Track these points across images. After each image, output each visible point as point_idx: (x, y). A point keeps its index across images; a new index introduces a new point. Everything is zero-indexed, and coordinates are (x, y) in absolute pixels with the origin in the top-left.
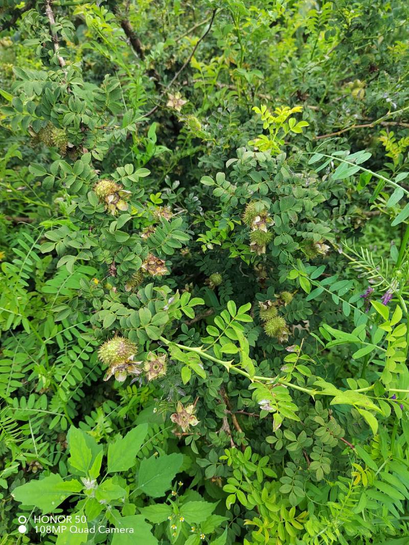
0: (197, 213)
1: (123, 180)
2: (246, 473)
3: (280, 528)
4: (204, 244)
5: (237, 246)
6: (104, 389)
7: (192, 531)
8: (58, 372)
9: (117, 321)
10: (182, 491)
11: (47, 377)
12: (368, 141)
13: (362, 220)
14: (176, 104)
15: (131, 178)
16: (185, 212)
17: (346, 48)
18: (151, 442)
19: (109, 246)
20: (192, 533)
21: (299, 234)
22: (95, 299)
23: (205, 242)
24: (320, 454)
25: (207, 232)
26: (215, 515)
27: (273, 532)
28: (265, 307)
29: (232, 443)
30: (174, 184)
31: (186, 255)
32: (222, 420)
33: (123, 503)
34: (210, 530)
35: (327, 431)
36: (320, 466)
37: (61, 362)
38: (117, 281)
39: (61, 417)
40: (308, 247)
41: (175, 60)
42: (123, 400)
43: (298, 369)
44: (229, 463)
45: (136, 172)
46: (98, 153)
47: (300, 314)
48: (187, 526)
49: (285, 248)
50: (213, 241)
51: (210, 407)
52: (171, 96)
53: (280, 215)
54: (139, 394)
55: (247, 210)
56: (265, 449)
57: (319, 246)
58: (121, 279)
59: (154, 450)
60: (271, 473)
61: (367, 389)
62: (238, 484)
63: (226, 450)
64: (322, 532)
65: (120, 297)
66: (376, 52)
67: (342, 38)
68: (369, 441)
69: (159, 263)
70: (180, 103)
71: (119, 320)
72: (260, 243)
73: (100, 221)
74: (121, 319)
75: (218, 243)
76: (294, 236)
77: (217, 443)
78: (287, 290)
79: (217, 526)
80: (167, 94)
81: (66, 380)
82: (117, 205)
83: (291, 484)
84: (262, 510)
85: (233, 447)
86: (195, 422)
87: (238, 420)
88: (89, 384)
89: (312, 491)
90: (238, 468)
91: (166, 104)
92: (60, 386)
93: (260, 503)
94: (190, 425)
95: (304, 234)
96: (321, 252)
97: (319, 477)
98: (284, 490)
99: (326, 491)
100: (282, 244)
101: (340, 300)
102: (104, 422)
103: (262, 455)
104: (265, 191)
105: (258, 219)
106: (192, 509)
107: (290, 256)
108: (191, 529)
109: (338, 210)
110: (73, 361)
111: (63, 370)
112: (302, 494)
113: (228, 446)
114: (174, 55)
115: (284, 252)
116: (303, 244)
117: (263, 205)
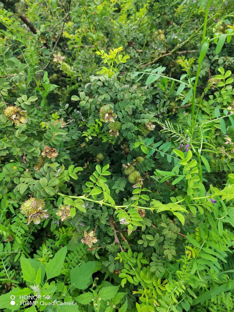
0: (81, 120)
1: (22, 105)
2: (131, 265)
3: (154, 292)
4: (87, 137)
5: (106, 135)
6: (47, 233)
7: (108, 305)
8: (13, 227)
9: (28, 189)
10: (99, 283)
11: (6, 231)
12: (173, 64)
13: (175, 109)
14: (59, 59)
15: (27, 103)
16: (73, 121)
17: (151, 13)
18: (77, 258)
19: (19, 145)
20: (108, 306)
21: (137, 121)
22: (15, 178)
23: (87, 136)
24: (169, 245)
25: (88, 130)
26: (119, 293)
27: (150, 295)
28: (127, 167)
29: (122, 249)
30: (66, 106)
31: (84, 147)
32: (114, 236)
33: (64, 297)
34: (118, 302)
35: (169, 230)
36: (170, 252)
37: (15, 222)
38: (28, 165)
39: (21, 253)
40: (143, 128)
41: (57, 36)
42: (57, 237)
43: (141, 197)
44: (121, 261)
45: (29, 99)
46: (4, 92)
47: (147, 168)
48: (104, 303)
49: (129, 130)
50: (92, 135)
51: (104, 230)
52: (55, 55)
53: (121, 111)
54: (67, 231)
55: (101, 111)
56: (140, 248)
57: (148, 126)
58: (30, 163)
59: (79, 262)
60: (145, 262)
61: (181, 201)
62: (127, 272)
63: (118, 254)
64: (175, 289)
65: (31, 174)
66: (169, 13)
67: (148, 9)
68: (194, 232)
69: (53, 151)
70: (61, 58)
71: (29, 188)
72: (115, 130)
73: (11, 131)
74: (31, 187)
75: (95, 135)
76: (134, 123)
77: (112, 251)
78: (140, 156)
79: (121, 299)
80: (53, 55)
81: (19, 231)
82: (20, 120)
83: (156, 266)
84: (142, 284)
85: (123, 251)
86: (95, 241)
87: (124, 235)
88: (36, 232)
89: (170, 268)
90: (127, 263)
91: (53, 60)
92: (16, 235)
93: (141, 280)
94: (93, 243)
95: (139, 121)
96: (151, 129)
97: (170, 258)
98: (153, 269)
99: (177, 265)
100: (127, 128)
101: (165, 154)
102: (48, 251)
103: (139, 252)
104: (109, 98)
105: (107, 115)
106: (105, 292)
107: (133, 134)
108: (107, 304)
109: (160, 105)
110: (21, 219)
111: (16, 226)
112: (163, 270)
113: (120, 251)
114: (57, 33)
115: (129, 133)
116: (140, 127)
117: (109, 106)
